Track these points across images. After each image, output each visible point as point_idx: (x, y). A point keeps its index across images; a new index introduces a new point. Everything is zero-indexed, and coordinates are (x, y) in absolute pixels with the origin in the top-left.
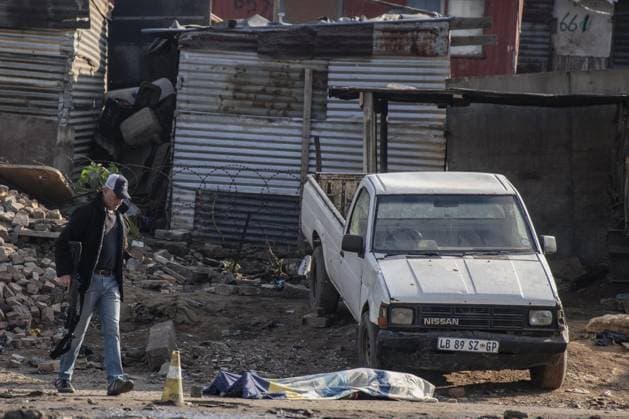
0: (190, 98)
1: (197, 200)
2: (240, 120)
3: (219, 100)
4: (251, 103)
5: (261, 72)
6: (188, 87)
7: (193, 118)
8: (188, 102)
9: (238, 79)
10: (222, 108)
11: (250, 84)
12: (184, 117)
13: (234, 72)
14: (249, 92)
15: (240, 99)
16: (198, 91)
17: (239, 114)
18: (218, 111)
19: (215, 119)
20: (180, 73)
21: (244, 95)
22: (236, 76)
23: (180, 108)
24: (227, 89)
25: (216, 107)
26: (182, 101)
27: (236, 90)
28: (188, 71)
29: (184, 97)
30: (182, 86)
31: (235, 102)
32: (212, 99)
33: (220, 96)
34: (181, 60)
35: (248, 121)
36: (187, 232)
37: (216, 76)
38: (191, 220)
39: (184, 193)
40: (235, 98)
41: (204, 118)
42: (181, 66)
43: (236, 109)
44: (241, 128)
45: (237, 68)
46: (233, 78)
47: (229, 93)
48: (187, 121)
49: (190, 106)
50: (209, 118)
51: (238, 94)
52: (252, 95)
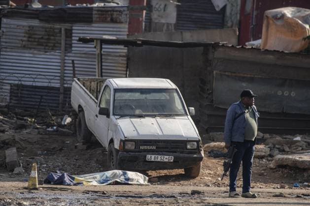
0: (8, 40)
1: (11, 89)
2: (31, 51)
3: (21, 42)
4: (36, 43)
5: (40, 29)
6: (6, 35)
7: (8, 50)
8: (6, 42)
9: (30, 32)
10: (23, 45)
11: (36, 34)
12: (4, 49)
13: (27, 28)
14: (35, 38)
15: (31, 41)
16: (11, 37)
17: (30, 48)
18: (21, 47)
19: (19, 51)
20: (2, 29)
21: (33, 40)
22: (29, 31)
23: (2, 45)
24: (25, 37)
25: (20, 45)
26: (3, 42)
27: (29, 37)
28: (6, 28)
29: (4, 40)
30: (3, 35)
31: (29, 43)
32: (18, 41)
33: (21, 40)
34: (2, 22)
35: (35, 52)
36: (7, 104)
37: (19, 31)
38: (8, 98)
39: (5, 86)
40: (29, 41)
41: (13, 50)
42: (2, 25)
43: (29, 46)
44: (31, 55)
45: (29, 27)
46: (28, 32)
47: (25, 39)
48: (5, 51)
49: (7, 44)
50: (16, 50)
51: (30, 39)
52: (37, 40)
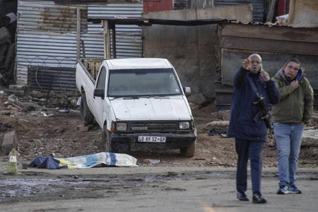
0: (23, 23)
1: (28, 70)
2: (47, 33)
3: (37, 24)
4: (52, 25)
5: (56, 10)
6: (22, 17)
7: (25, 32)
8: (23, 25)
9: (46, 14)
10: (39, 27)
11: (51, 16)
12: (21, 32)
13: (44, 10)
14: (51, 20)
15: (47, 23)
16: (27, 19)
17: (47, 30)
18: (37, 29)
19: (36, 33)
20: (18, 11)
21: (48, 21)
22: (44, 12)
23: (19, 28)
24: (41, 18)
25: (36, 27)
26: (20, 24)
27: (45, 19)
28: (22, 10)
29: (20, 22)
30: (19, 17)
31: (45, 25)
32: (34, 23)
33: (38, 22)
34: (18, 5)
35: (52, 33)
36: (24, 86)
37: (35, 13)
38: (26, 80)
39: (22, 68)
40: (44, 22)
41: (30, 32)
42: (18, 8)
43: (45, 28)
44: (47, 37)
45: (45, 8)
46: (43, 14)
47: (42, 20)
48: (22, 34)
49: (23, 26)
50: (33, 32)
51: (46, 21)
52: (53, 21)
